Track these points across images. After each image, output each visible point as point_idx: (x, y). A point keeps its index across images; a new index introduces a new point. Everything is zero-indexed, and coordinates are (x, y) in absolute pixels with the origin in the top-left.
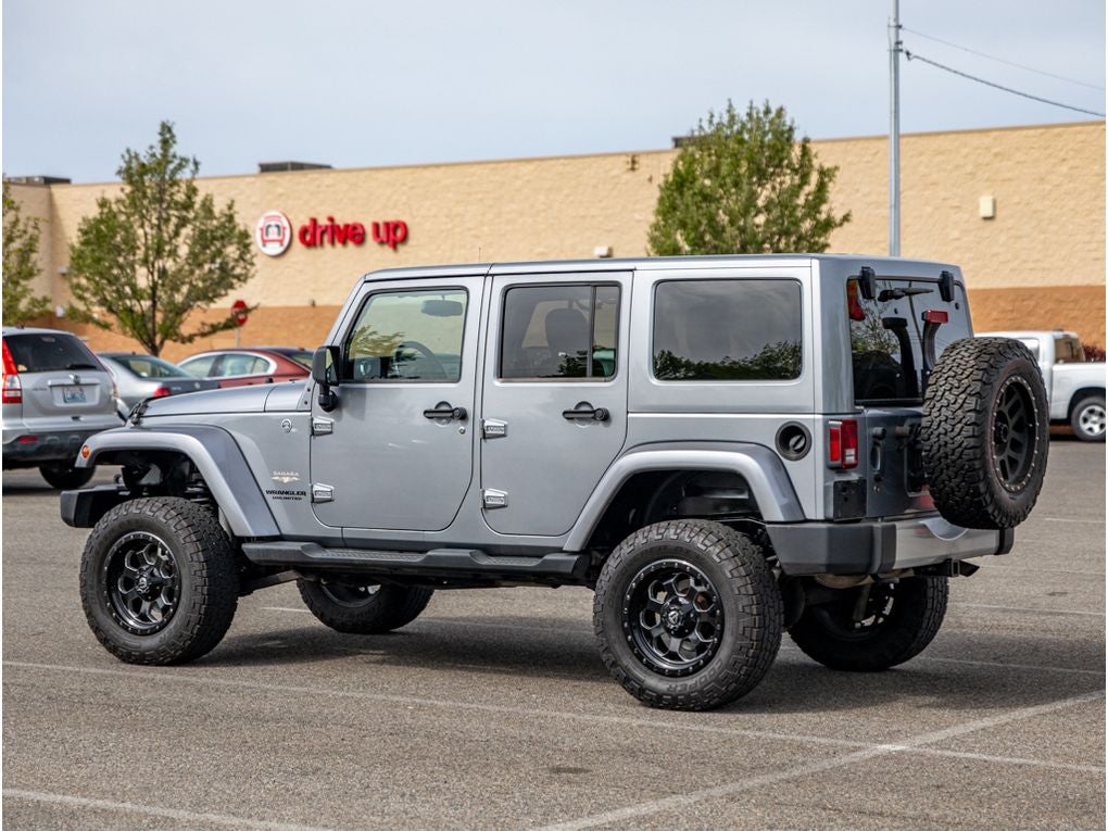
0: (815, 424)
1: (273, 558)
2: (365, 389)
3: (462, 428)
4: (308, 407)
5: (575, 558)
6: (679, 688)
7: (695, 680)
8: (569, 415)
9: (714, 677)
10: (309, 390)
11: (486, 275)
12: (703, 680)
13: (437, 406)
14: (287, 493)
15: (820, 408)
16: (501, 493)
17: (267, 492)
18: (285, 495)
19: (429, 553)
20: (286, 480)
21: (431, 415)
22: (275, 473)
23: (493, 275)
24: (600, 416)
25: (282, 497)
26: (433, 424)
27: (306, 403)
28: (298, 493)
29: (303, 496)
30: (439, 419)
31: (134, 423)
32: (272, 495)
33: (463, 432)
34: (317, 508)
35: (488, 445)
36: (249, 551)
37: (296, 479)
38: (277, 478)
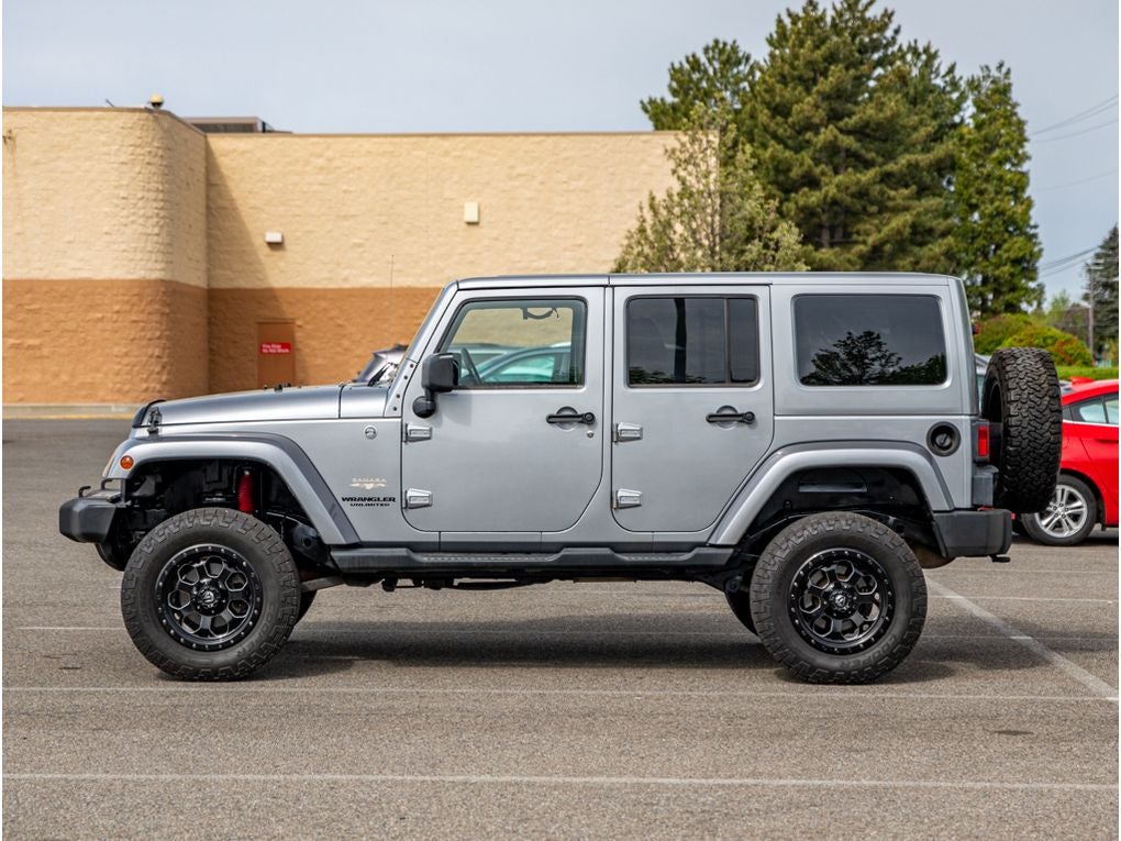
0: (963, 423)
1: (371, 564)
2: (471, 395)
3: (589, 432)
4: (398, 413)
5: (731, 551)
6: (852, 664)
7: (867, 655)
8: (712, 419)
9: (888, 652)
10: (398, 396)
11: (605, 286)
12: (876, 655)
13: (559, 411)
14: (370, 499)
15: (967, 410)
16: (636, 493)
17: (344, 500)
18: (367, 502)
19: (562, 553)
20: (369, 486)
21: (553, 420)
22: (355, 480)
23: (613, 286)
24: (748, 419)
25: (364, 503)
26: (555, 429)
27: (395, 409)
28: (384, 499)
29: (391, 503)
30: (561, 424)
31: (150, 432)
32: (350, 502)
33: (591, 436)
34: (410, 514)
35: (619, 448)
36: (341, 559)
37: (383, 485)
38: (357, 485)
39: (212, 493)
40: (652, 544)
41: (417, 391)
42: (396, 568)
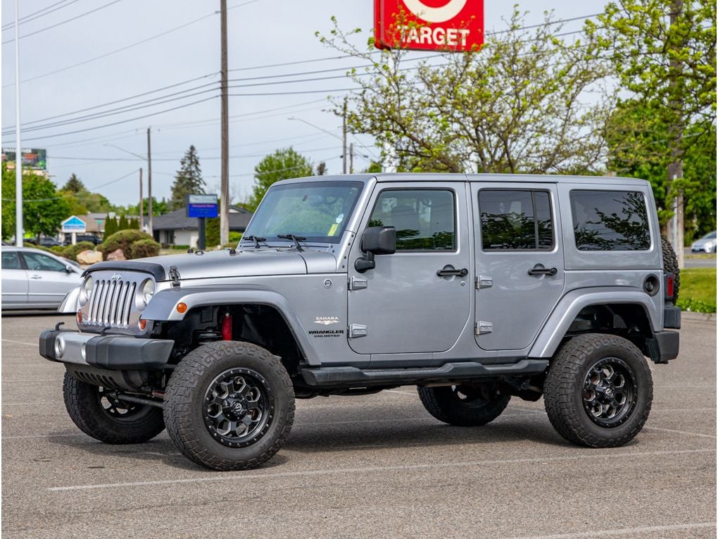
0: (660, 275)
1: (338, 379)
2: (390, 256)
3: (464, 282)
4: (345, 270)
8: (532, 273)
10: (345, 257)
11: (465, 181)
13: (444, 268)
14: (327, 332)
16: (489, 324)
17: (310, 333)
18: (325, 334)
20: (327, 323)
21: (441, 274)
22: (317, 318)
23: (470, 182)
24: (552, 273)
25: (323, 335)
26: (442, 279)
27: (343, 267)
28: (337, 332)
29: (341, 334)
30: (445, 277)
31: (174, 285)
32: (314, 334)
33: (463, 285)
34: (352, 342)
35: (481, 293)
36: (319, 375)
37: (336, 322)
38: (319, 322)
39: (205, 331)
40: (496, 358)
41: (356, 254)
42: (346, 381)
